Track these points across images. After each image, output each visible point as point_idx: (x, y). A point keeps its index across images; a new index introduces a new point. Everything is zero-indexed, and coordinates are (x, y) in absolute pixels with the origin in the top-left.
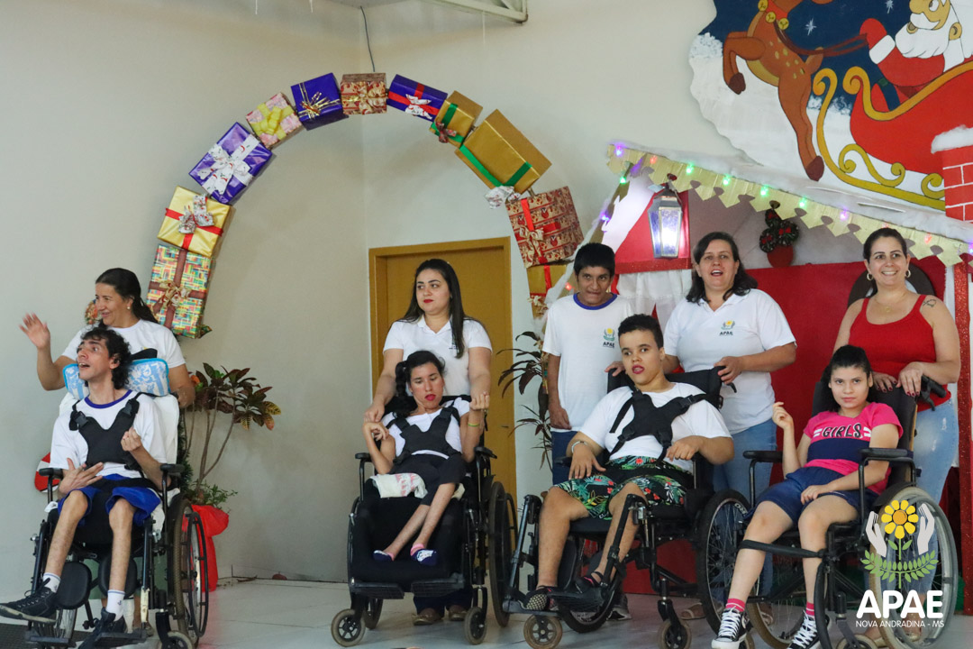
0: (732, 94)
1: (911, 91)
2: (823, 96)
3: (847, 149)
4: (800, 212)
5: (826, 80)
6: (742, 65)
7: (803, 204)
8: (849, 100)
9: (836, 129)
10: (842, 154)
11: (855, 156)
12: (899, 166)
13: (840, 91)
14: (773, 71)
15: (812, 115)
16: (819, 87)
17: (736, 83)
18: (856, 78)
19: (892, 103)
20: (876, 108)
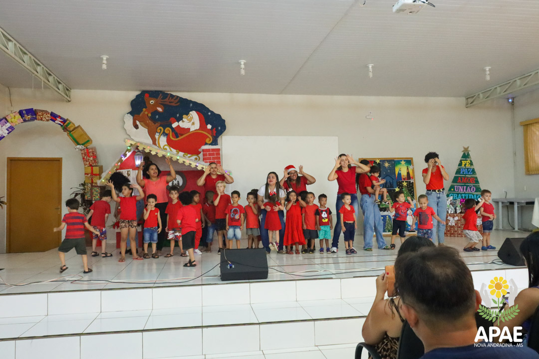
0: (135, 129)
1: (182, 135)
2: (160, 133)
3: (165, 145)
4: (178, 160)
5: (161, 129)
6: (138, 123)
7: (178, 158)
8: (167, 135)
9: (163, 140)
10: (164, 147)
11: (167, 147)
12: (178, 151)
13: (164, 132)
14: (146, 125)
15: (157, 136)
16: (159, 131)
17: (136, 127)
18: (168, 130)
19: (177, 137)
20: (173, 137)
